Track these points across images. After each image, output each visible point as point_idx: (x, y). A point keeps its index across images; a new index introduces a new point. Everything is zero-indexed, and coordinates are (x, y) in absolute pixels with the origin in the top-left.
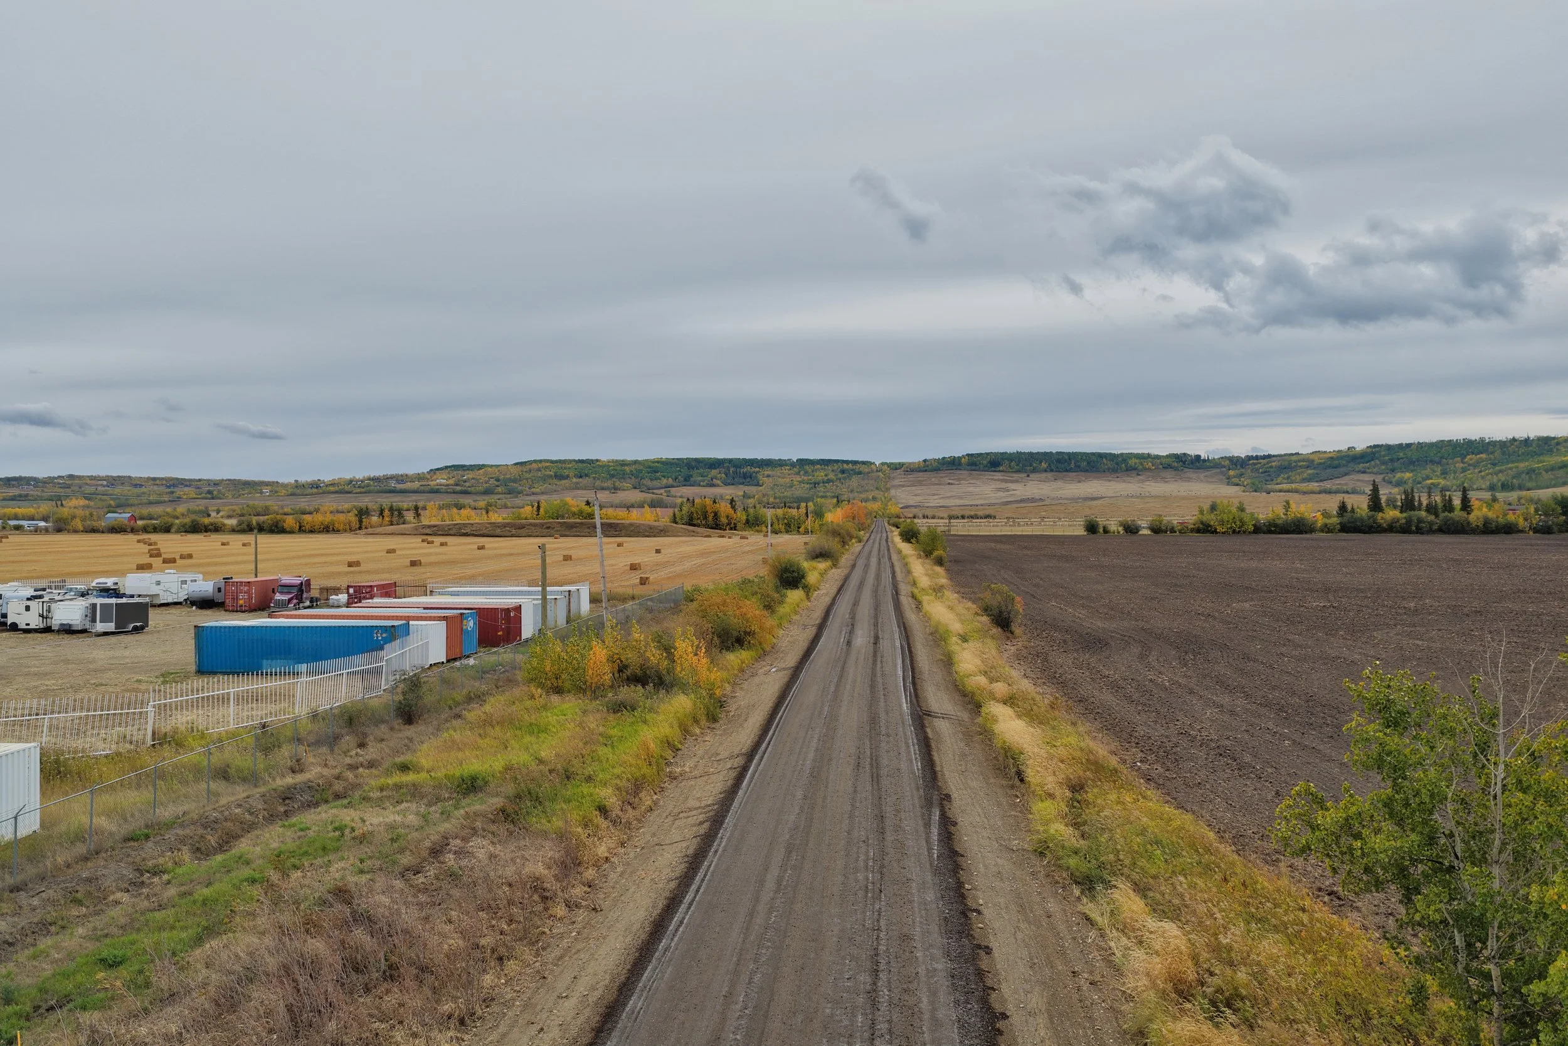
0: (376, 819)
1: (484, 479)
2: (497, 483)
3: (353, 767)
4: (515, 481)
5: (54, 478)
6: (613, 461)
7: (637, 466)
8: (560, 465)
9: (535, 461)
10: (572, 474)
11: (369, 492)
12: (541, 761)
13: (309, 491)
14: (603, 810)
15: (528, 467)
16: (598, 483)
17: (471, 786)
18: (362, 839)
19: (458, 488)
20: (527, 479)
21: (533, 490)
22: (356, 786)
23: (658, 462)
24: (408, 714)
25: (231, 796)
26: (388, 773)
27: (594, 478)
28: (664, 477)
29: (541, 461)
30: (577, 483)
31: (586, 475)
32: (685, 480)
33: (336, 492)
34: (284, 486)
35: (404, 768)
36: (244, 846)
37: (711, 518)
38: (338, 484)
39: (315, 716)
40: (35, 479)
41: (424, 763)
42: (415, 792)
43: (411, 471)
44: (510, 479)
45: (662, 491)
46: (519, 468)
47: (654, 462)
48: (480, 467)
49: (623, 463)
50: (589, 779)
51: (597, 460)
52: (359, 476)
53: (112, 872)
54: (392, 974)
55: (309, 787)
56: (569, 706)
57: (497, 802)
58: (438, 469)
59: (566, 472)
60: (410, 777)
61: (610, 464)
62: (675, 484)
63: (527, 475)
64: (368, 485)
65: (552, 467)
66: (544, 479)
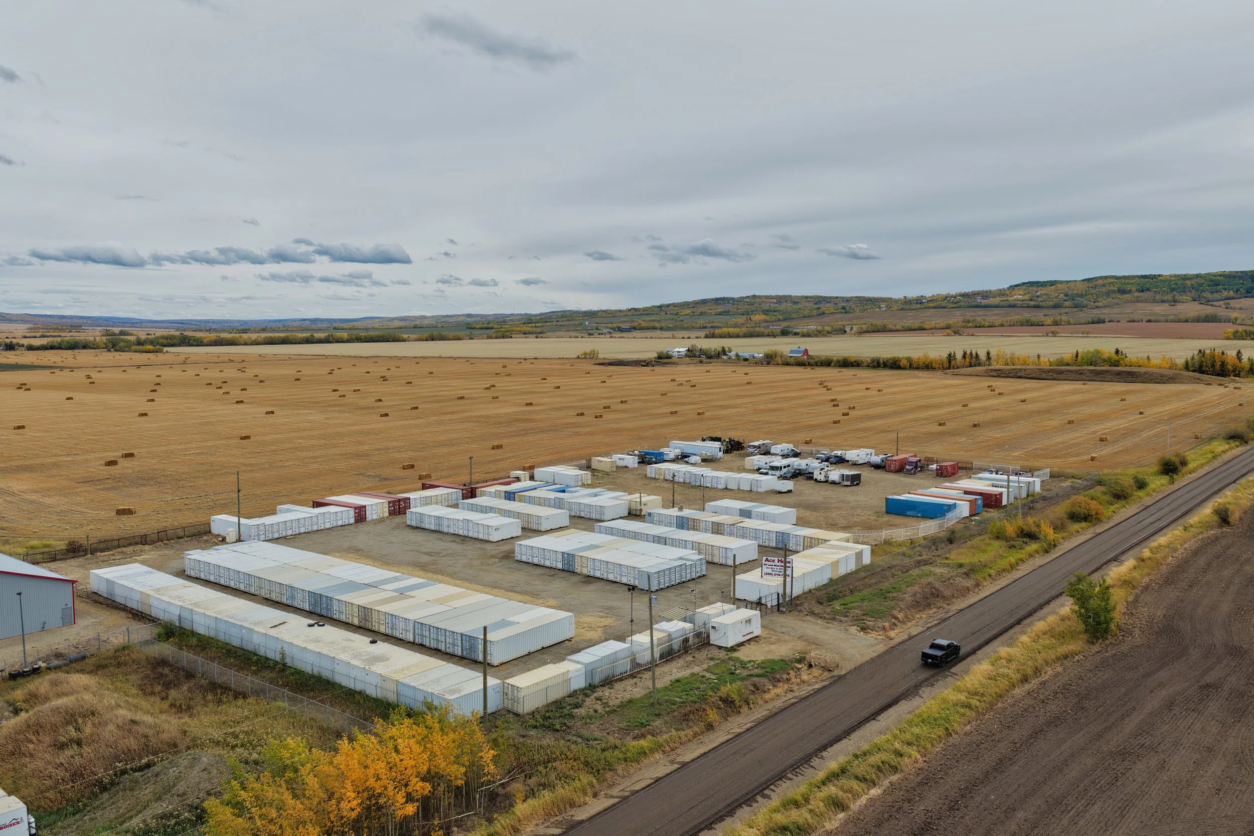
0: (938, 570)
1: (1055, 294)
2: (1065, 298)
3: (934, 556)
4: (1081, 296)
5: (744, 298)
6: (1175, 276)
7: (1199, 280)
8: (1123, 281)
9: (1101, 278)
10: (1134, 289)
11: (960, 307)
12: (980, 562)
13: (914, 306)
14: (990, 576)
15: (1094, 283)
16: (1158, 297)
17: (961, 566)
18: (935, 574)
19: (1032, 303)
20: (1092, 294)
21: (1097, 304)
22: (935, 561)
23: (1220, 276)
24: (951, 541)
25: (907, 561)
26: (942, 559)
27: (1155, 292)
28: (1225, 289)
29: (1106, 277)
30: (1138, 297)
31: (1148, 290)
32: (1248, 292)
33: (935, 308)
34: (896, 301)
35: (947, 558)
36: (911, 572)
37: (1218, 366)
38: (936, 300)
39: (924, 538)
40: (733, 299)
41: (952, 557)
42: (948, 565)
43: (994, 287)
44: (1076, 294)
45: (1221, 303)
46: (1086, 284)
47: (1216, 275)
48: (1052, 283)
49: (1185, 278)
50: (990, 568)
51: (1159, 276)
52: (953, 292)
53: (888, 574)
54: (938, 596)
55: (923, 560)
56: (997, 544)
57: (965, 570)
58: (1016, 286)
59: (1129, 287)
60: (947, 561)
61: (1172, 278)
62: (1236, 296)
63: (1093, 291)
64: (959, 302)
65: (1116, 283)
66: (1108, 294)
